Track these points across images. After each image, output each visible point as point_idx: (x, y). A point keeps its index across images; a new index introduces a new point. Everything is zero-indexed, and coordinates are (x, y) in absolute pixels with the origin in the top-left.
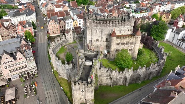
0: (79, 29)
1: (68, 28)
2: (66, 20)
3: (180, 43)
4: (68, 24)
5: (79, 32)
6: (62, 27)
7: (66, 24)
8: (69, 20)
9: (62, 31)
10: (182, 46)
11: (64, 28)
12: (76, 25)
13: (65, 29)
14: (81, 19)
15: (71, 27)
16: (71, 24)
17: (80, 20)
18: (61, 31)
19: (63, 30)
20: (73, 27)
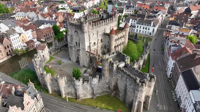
0: (32, 43)
1: (16, 45)
2: (10, 36)
3: (132, 29)
4: (14, 41)
5: (33, 47)
6: (7, 48)
7: (12, 42)
8: (14, 35)
9: (9, 53)
10: (134, 31)
11: (10, 49)
12: (24, 40)
13: (12, 49)
14: (29, 31)
15: (19, 44)
16: (18, 39)
17: (27, 32)
18: (7, 53)
19: (10, 51)
20: (21, 43)
